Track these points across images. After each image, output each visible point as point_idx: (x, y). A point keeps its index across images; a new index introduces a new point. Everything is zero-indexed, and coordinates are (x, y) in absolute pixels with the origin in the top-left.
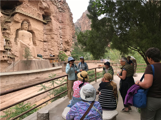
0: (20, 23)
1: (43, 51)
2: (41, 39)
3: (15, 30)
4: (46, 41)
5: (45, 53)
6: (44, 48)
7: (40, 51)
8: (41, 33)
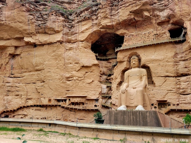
1: (174, 94)
2: (167, 72)
3: (120, 72)
4: (186, 74)
5: (184, 98)
6: (180, 87)
7: (165, 94)
8: (168, 62)
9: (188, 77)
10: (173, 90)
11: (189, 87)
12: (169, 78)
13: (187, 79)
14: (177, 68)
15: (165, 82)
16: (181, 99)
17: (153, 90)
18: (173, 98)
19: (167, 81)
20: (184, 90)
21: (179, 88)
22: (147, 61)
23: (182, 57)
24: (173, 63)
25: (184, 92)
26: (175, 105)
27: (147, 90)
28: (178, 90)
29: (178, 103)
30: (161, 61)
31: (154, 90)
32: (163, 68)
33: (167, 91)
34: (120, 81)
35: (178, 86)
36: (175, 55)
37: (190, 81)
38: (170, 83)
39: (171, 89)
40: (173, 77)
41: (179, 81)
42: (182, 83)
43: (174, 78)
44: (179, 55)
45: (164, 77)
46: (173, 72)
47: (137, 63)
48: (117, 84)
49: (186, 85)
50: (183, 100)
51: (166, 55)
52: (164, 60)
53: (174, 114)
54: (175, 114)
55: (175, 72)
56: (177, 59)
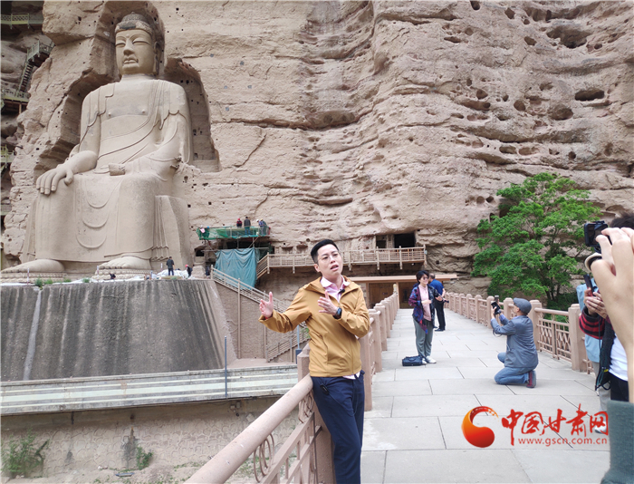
0: (82, 38)
1: (293, 202)
2: (269, 103)
3: (62, 92)
4: (344, 118)
5: (329, 218)
6: (318, 173)
7: (257, 203)
8: (277, 57)
9: (350, 128)
10: (290, 183)
11: (349, 170)
12: (276, 129)
13: (345, 137)
14: (309, 87)
15: (259, 146)
16: (314, 225)
17: (205, 185)
18: (285, 220)
19: (266, 143)
20: (328, 185)
21: (313, 177)
22: (189, 44)
23: (332, 42)
24: (297, 62)
25: (330, 192)
26: (290, 249)
27: (180, 183)
28: (307, 186)
29: (304, 238)
30: (247, 46)
31: (212, 185)
32: (255, 80)
33: (266, 191)
34: (60, 142)
35: (310, 168)
36: (307, 28)
37: (353, 147)
38: (282, 152)
39: (283, 181)
40: (294, 127)
41: (315, 148)
42: (325, 157)
43: (298, 130)
44: (323, 33)
45: (257, 123)
46: (293, 106)
47: (141, 51)
48: (40, 152)
49: (340, 163)
50: (324, 229)
51: (273, 22)
52: (261, 47)
53: (282, 287)
54: (288, 286)
55: (302, 104)
56: (316, 50)
